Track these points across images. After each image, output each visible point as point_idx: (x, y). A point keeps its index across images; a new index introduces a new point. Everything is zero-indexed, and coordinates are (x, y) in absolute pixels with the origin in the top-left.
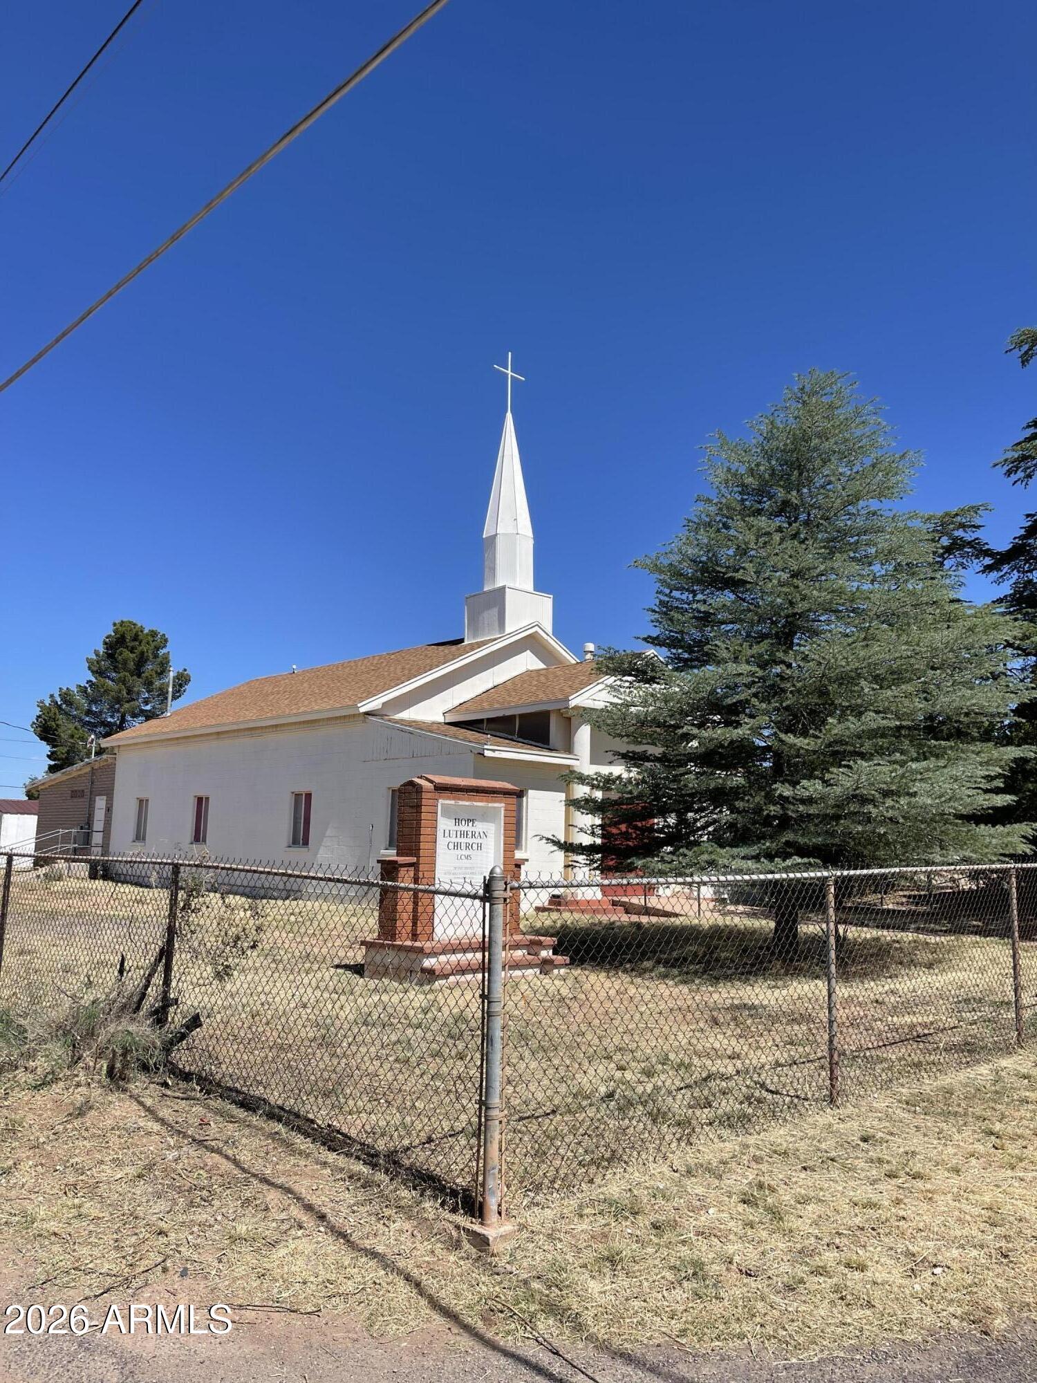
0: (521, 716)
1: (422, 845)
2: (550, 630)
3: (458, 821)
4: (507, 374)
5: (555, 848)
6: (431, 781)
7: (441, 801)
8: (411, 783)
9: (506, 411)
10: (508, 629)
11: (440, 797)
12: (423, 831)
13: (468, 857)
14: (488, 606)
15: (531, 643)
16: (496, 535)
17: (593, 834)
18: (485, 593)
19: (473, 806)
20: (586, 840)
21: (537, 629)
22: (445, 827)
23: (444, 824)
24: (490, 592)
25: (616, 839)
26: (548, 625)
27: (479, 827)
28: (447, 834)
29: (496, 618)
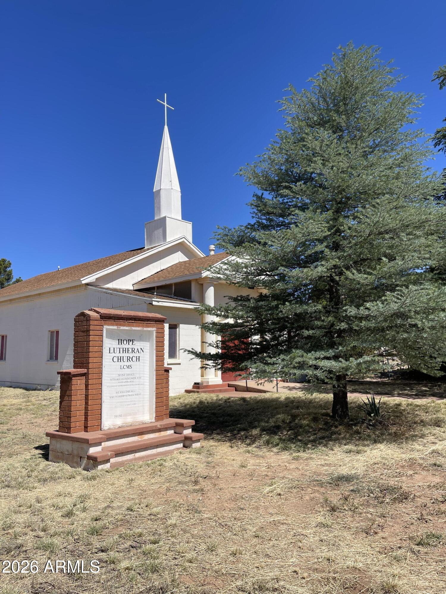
0: (176, 284)
1: (91, 360)
2: (191, 240)
3: (120, 341)
4: (164, 105)
5: (194, 356)
6: (97, 312)
7: (106, 327)
8: (83, 314)
9: (165, 125)
10: (168, 240)
11: (105, 324)
12: (91, 349)
13: (128, 367)
14: (157, 228)
15: (180, 247)
16: (160, 189)
17: (217, 347)
18: (155, 221)
19: (132, 330)
20: (213, 351)
21: (183, 239)
22: (110, 346)
23: (109, 344)
24: (158, 220)
25: (232, 350)
26: (190, 238)
27: (137, 345)
28: (112, 351)
29: (161, 234)
